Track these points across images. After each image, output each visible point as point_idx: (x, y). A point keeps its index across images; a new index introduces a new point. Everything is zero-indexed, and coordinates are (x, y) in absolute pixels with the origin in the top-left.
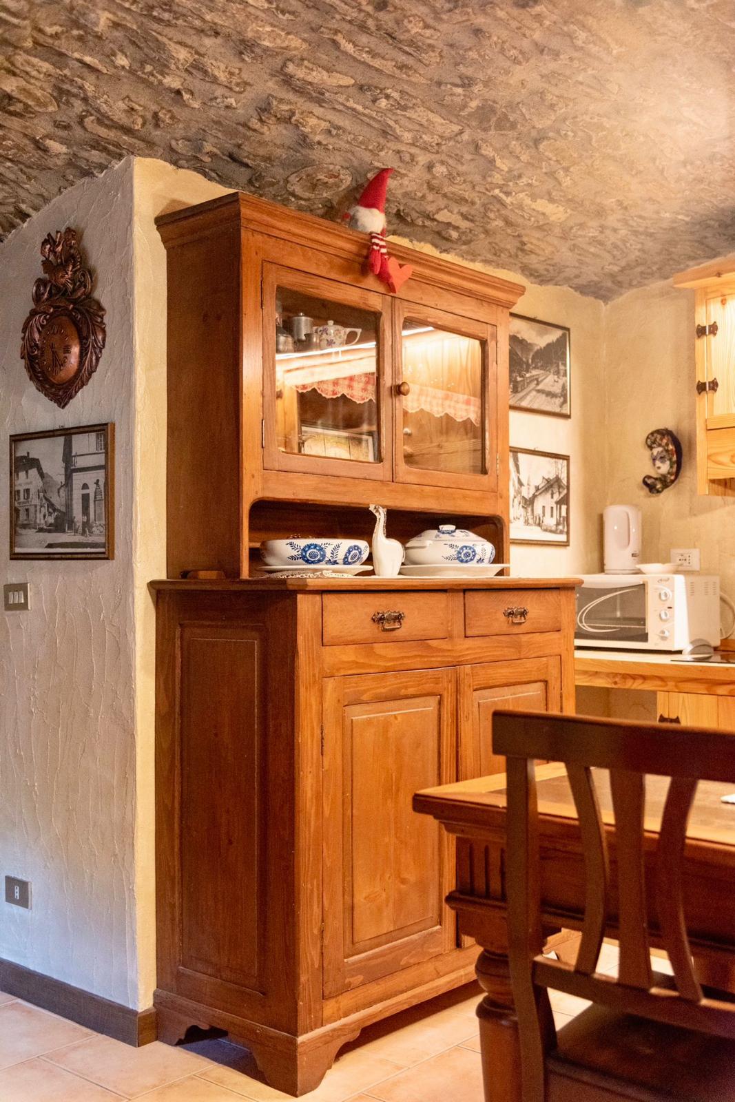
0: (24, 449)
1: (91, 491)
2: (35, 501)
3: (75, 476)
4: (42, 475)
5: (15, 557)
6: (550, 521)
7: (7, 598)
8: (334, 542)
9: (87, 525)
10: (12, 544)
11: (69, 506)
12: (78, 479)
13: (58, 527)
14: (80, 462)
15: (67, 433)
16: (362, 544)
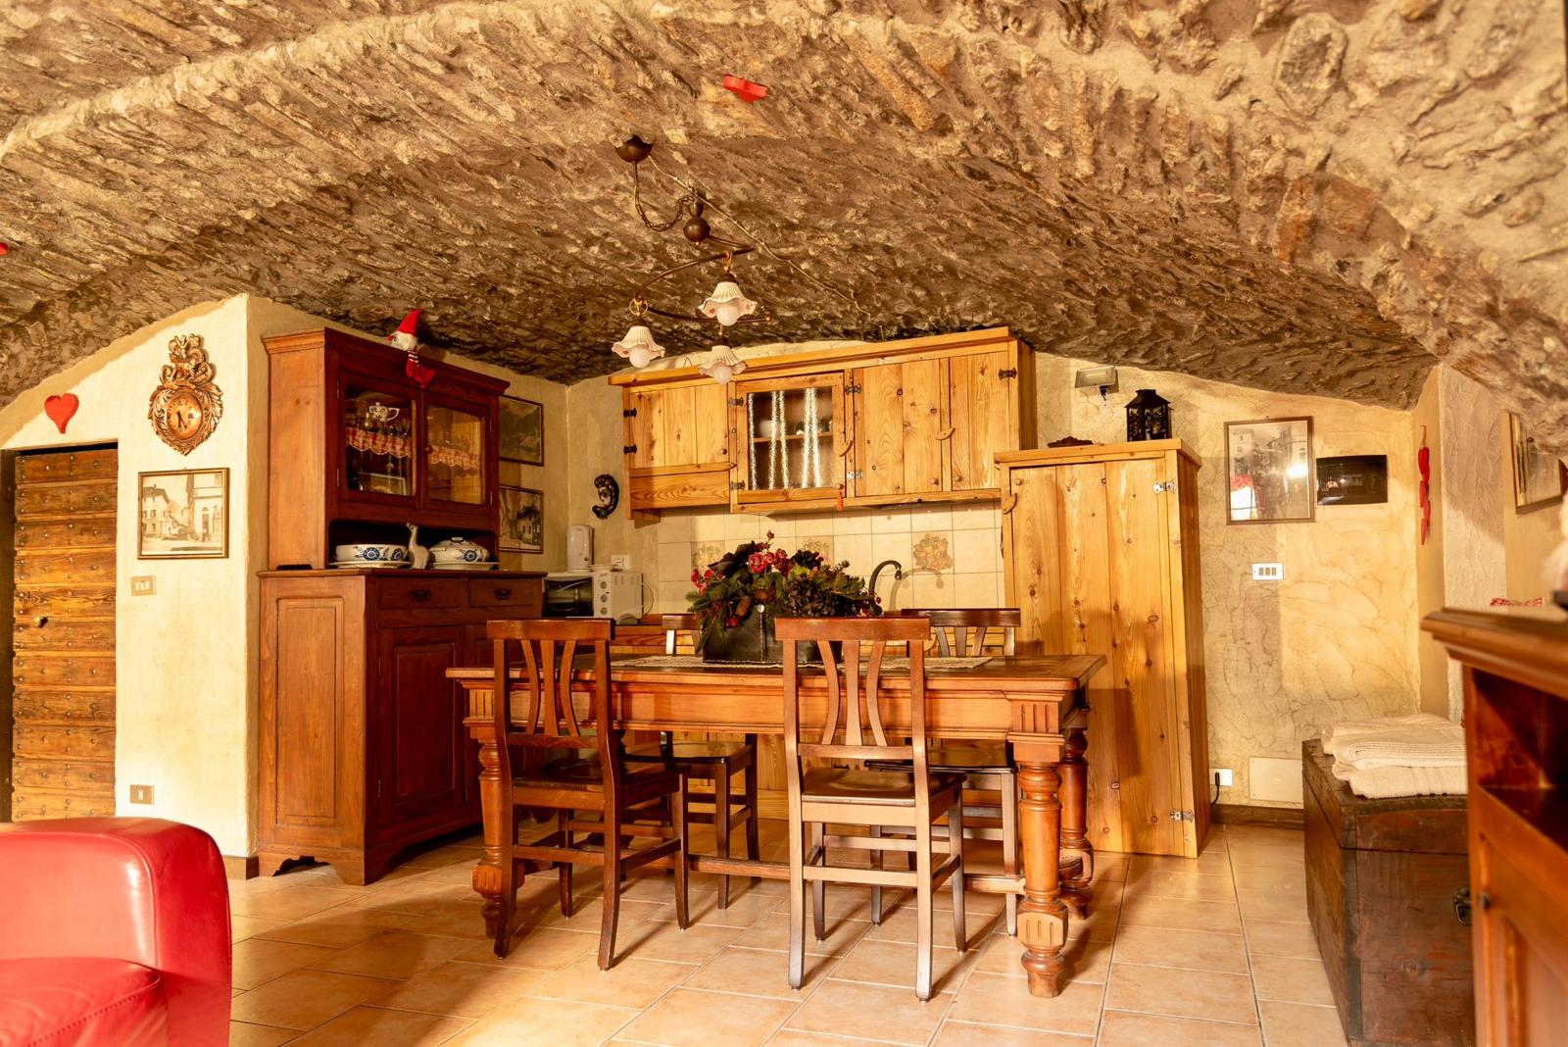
0: (149, 482)
1: (210, 512)
2: (160, 517)
3: (197, 502)
4: (167, 501)
5: (142, 557)
6: (528, 536)
7: (133, 586)
8: (386, 547)
9: (206, 536)
10: (140, 548)
11: (191, 522)
12: (199, 505)
13: (181, 536)
14: (201, 493)
15: (190, 473)
16: (402, 548)
